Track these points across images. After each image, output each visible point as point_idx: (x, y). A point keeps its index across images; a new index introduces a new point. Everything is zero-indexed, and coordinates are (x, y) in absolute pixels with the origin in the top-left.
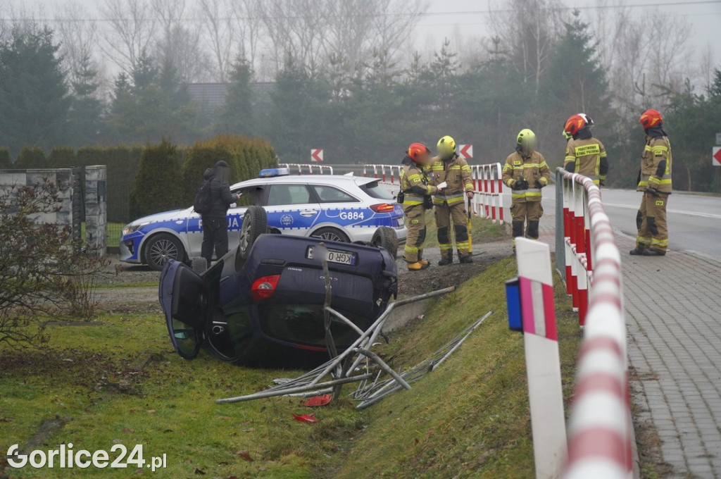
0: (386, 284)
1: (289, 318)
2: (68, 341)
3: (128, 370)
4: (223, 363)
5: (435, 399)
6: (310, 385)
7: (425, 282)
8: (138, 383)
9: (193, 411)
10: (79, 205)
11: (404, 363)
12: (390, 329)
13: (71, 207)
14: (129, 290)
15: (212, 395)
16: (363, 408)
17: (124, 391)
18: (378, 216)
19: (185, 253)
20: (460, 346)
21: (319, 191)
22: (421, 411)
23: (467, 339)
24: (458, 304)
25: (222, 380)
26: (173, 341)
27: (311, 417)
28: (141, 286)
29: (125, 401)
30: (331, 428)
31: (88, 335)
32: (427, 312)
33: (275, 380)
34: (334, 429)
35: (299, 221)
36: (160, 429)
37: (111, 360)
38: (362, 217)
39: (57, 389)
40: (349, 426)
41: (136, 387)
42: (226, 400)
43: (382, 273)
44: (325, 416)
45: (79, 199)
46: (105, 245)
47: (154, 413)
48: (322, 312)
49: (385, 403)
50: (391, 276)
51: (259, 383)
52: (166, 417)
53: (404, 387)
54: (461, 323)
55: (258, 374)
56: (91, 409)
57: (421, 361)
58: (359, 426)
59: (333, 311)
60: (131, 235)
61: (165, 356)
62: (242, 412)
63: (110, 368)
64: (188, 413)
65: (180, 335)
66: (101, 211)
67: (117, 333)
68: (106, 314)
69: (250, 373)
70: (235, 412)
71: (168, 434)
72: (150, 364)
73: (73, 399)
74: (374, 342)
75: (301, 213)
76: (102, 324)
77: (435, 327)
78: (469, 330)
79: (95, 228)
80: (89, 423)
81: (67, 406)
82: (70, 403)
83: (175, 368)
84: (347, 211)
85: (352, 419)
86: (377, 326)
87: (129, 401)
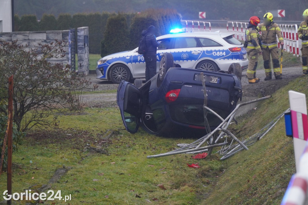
0: (236, 93)
1: (186, 111)
2: (69, 124)
3: (101, 140)
4: (151, 135)
5: (259, 157)
6: (196, 148)
7: (257, 90)
8: (106, 147)
9: (135, 162)
10: (74, 48)
11: (246, 134)
12: (239, 115)
13: (70, 51)
14: (101, 95)
15: (145, 153)
16: (224, 160)
17: (98, 152)
18: (233, 54)
19: (131, 74)
20: (274, 127)
21: (202, 41)
22: (252, 163)
23: (277, 123)
24: (274, 103)
25: (151, 145)
26: (124, 123)
27: (197, 165)
28: (107, 92)
29: (99, 158)
30: (207, 171)
31: (79, 120)
32: (259, 106)
33: (178, 145)
34: (208, 171)
35: (191, 57)
36: (117, 173)
37: (92, 134)
38: (225, 54)
39: (64, 151)
40: (216, 170)
41: (105, 149)
42: (152, 156)
43: (234, 87)
44: (204, 165)
45: (74, 45)
46: (88, 69)
47: (114, 164)
48: (203, 108)
49: (235, 157)
50: (239, 89)
51: (170, 146)
52: (120, 166)
53: (245, 149)
54: (275, 113)
55: (169, 141)
56: (81, 162)
57: (254, 134)
58: (221, 170)
59: (208, 108)
60: (102, 65)
61: (120, 132)
62: (161, 163)
63: (91, 138)
64: (133, 164)
65: (128, 120)
66: (86, 51)
67: (95, 119)
68: (89, 109)
69: (165, 140)
70: (157, 163)
71: (122, 176)
72: (113, 136)
73: (72, 157)
74: (231, 122)
75: (192, 53)
76: (87, 114)
77: (262, 115)
78: (278, 118)
79: (83, 60)
80: (81, 170)
81: (69, 160)
82: (71, 159)
83: (126, 138)
84: (216, 51)
85: (218, 166)
86: (231, 116)
87: (101, 157)
